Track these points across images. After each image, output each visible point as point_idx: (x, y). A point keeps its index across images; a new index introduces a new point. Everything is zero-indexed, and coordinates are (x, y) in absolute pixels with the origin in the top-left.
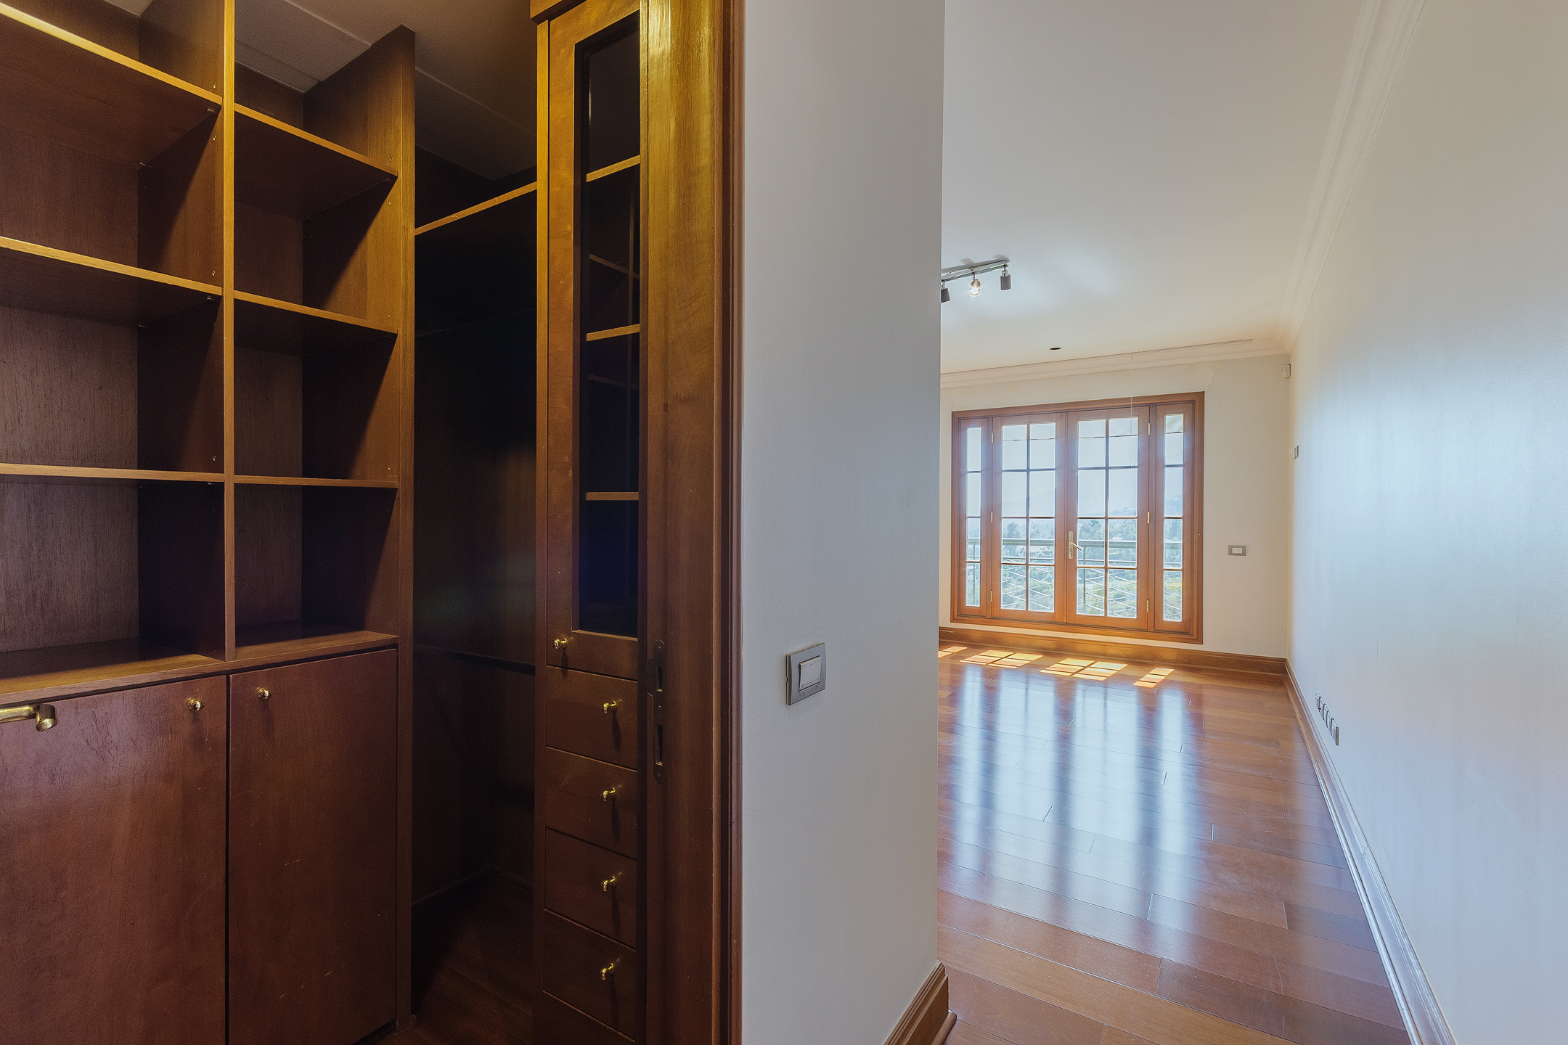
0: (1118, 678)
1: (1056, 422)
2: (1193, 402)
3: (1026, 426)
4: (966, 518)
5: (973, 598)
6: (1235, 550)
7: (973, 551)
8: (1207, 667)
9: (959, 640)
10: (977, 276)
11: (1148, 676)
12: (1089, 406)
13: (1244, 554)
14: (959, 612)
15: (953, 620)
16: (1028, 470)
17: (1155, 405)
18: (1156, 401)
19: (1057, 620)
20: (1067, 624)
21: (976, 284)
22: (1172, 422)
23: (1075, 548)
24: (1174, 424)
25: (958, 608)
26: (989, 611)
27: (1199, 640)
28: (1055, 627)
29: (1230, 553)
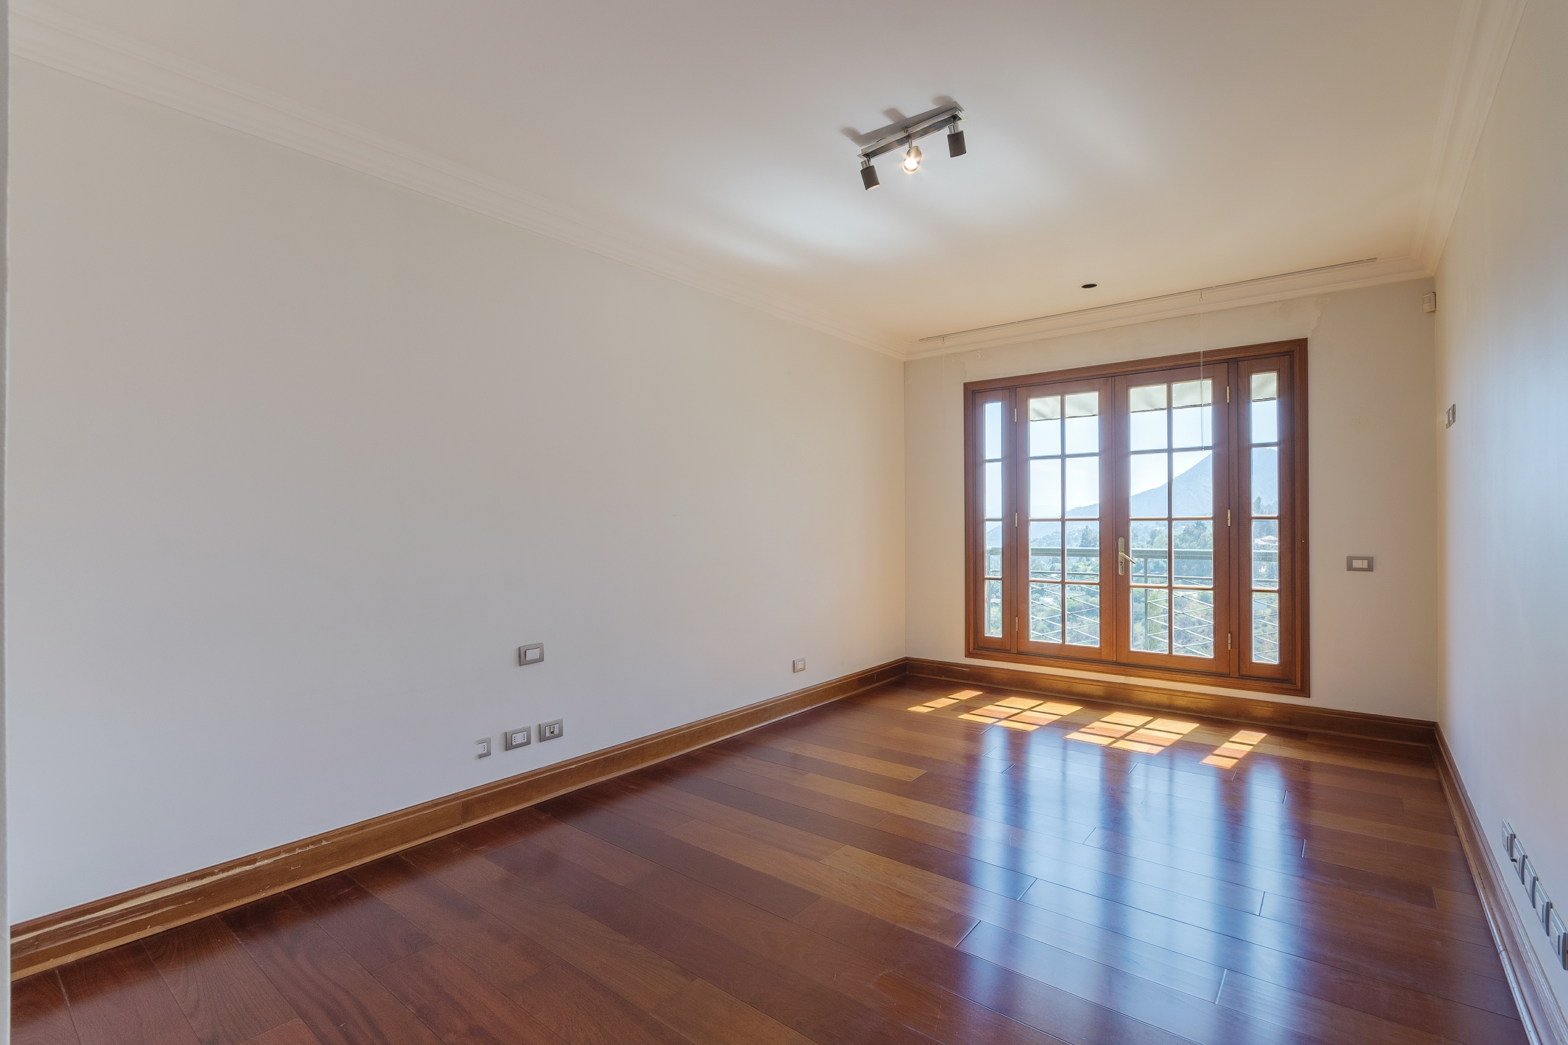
0: (1184, 747)
1: (1099, 391)
2: (1290, 353)
3: (1059, 397)
4: (983, 521)
5: (993, 627)
6: (1356, 564)
7: (993, 565)
8: (1316, 731)
9: (976, 680)
10: (915, 143)
11: (1227, 745)
12: (1143, 367)
13: (1370, 569)
14: (976, 642)
15: (969, 654)
16: (1063, 457)
17: (1236, 361)
18: (1237, 356)
19: (1104, 658)
20: (1117, 663)
21: (913, 154)
22: (1263, 385)
23: (1127, 562)
24: (1265, 385)
25: (974, 639)
26: (1014, 643)
27: (1304, 691)
28: (1101, 667)
29: (1350, 568)
